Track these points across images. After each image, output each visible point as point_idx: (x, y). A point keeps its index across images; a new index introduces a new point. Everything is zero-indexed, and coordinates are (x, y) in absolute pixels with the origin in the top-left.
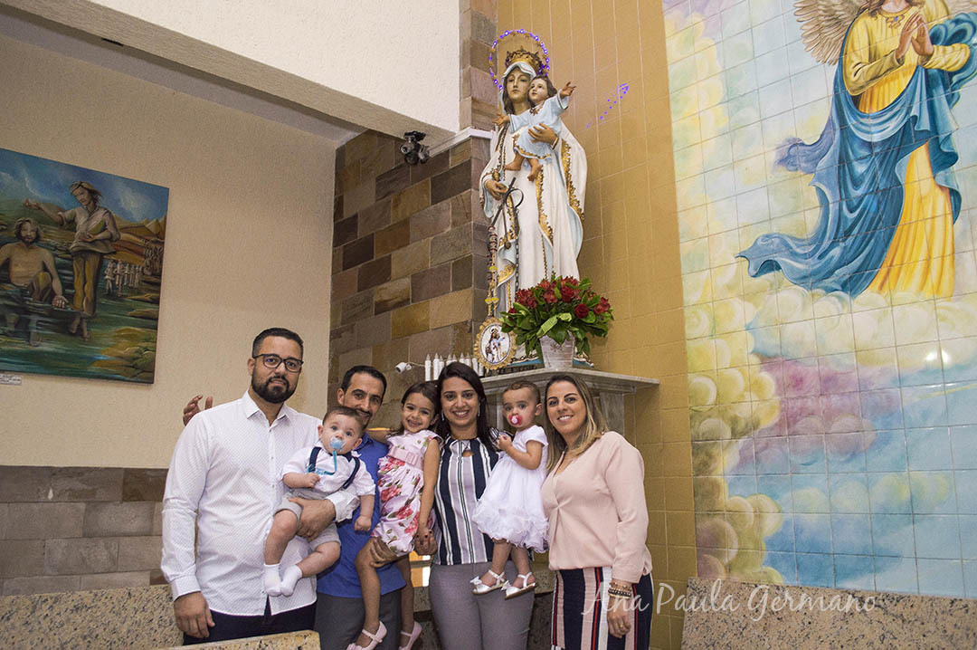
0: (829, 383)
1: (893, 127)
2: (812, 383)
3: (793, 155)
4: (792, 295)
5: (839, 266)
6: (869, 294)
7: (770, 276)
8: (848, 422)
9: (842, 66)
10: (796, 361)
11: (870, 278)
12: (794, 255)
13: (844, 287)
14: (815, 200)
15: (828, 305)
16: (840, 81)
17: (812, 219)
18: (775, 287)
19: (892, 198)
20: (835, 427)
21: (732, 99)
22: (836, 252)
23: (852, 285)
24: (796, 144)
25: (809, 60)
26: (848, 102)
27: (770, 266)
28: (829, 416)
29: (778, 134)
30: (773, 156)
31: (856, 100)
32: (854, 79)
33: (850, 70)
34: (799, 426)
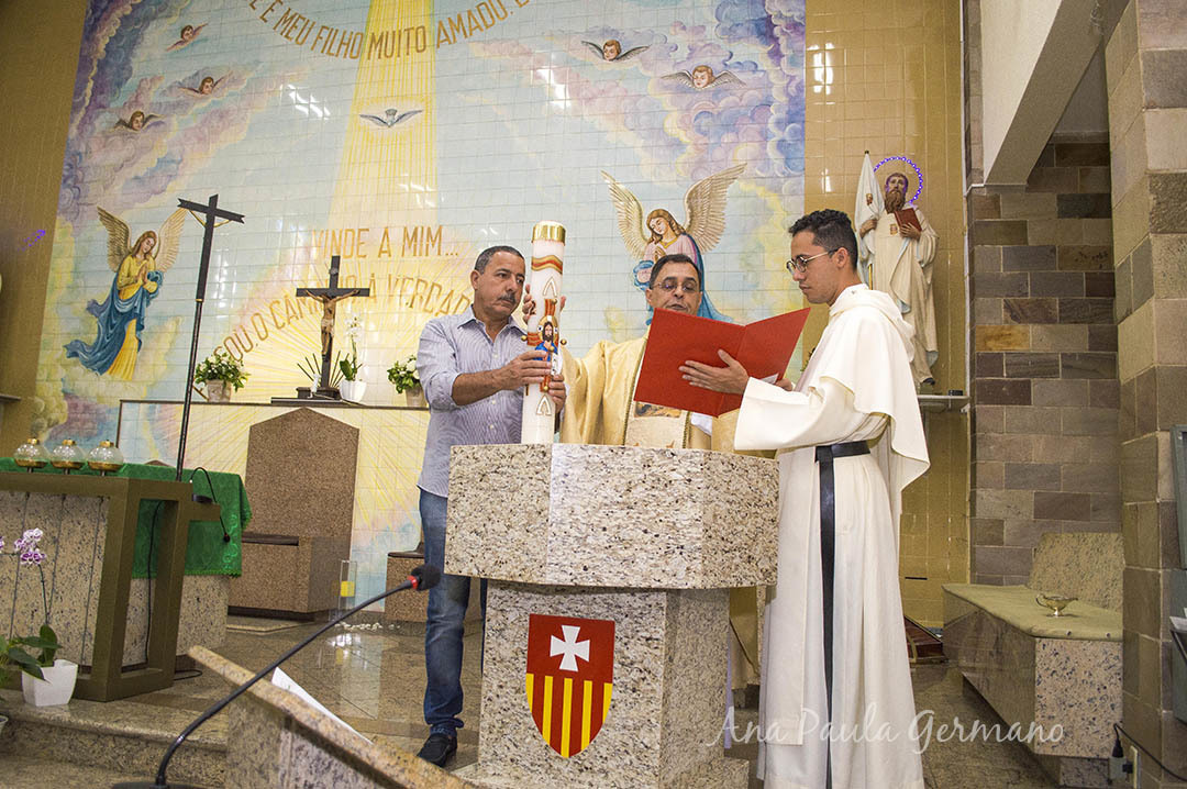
0: (87, 408)
1: (127, 308)
2: (81, 408)
3: (93, 307)
4: (80, 369)
5: (100, 360)
6: (107, 374)
7: (74, 359)
8: (90, 425)
9: (118, 275)
10: (77, 397)
11: (107, 369)
12: (84, 352)
13: (99, 370)
14: (97, 330)
15: (92, 375)
16: (116, 280)
17: (94, 337)
18: (75, 364)
19: (121, 336)
20: (86, 427)
21: (76, 272)
22: (99, 354)
23: (102, 370)
24: (95, 302)
25: (107, 267)
26: (116, 291)
27: (75, 354)
28: (84, 423)
29: (90, 297)
30: (86, 305)
31: (119, 292)
32: (121, 282)
33: (120, 277)
34: (73, 425)
